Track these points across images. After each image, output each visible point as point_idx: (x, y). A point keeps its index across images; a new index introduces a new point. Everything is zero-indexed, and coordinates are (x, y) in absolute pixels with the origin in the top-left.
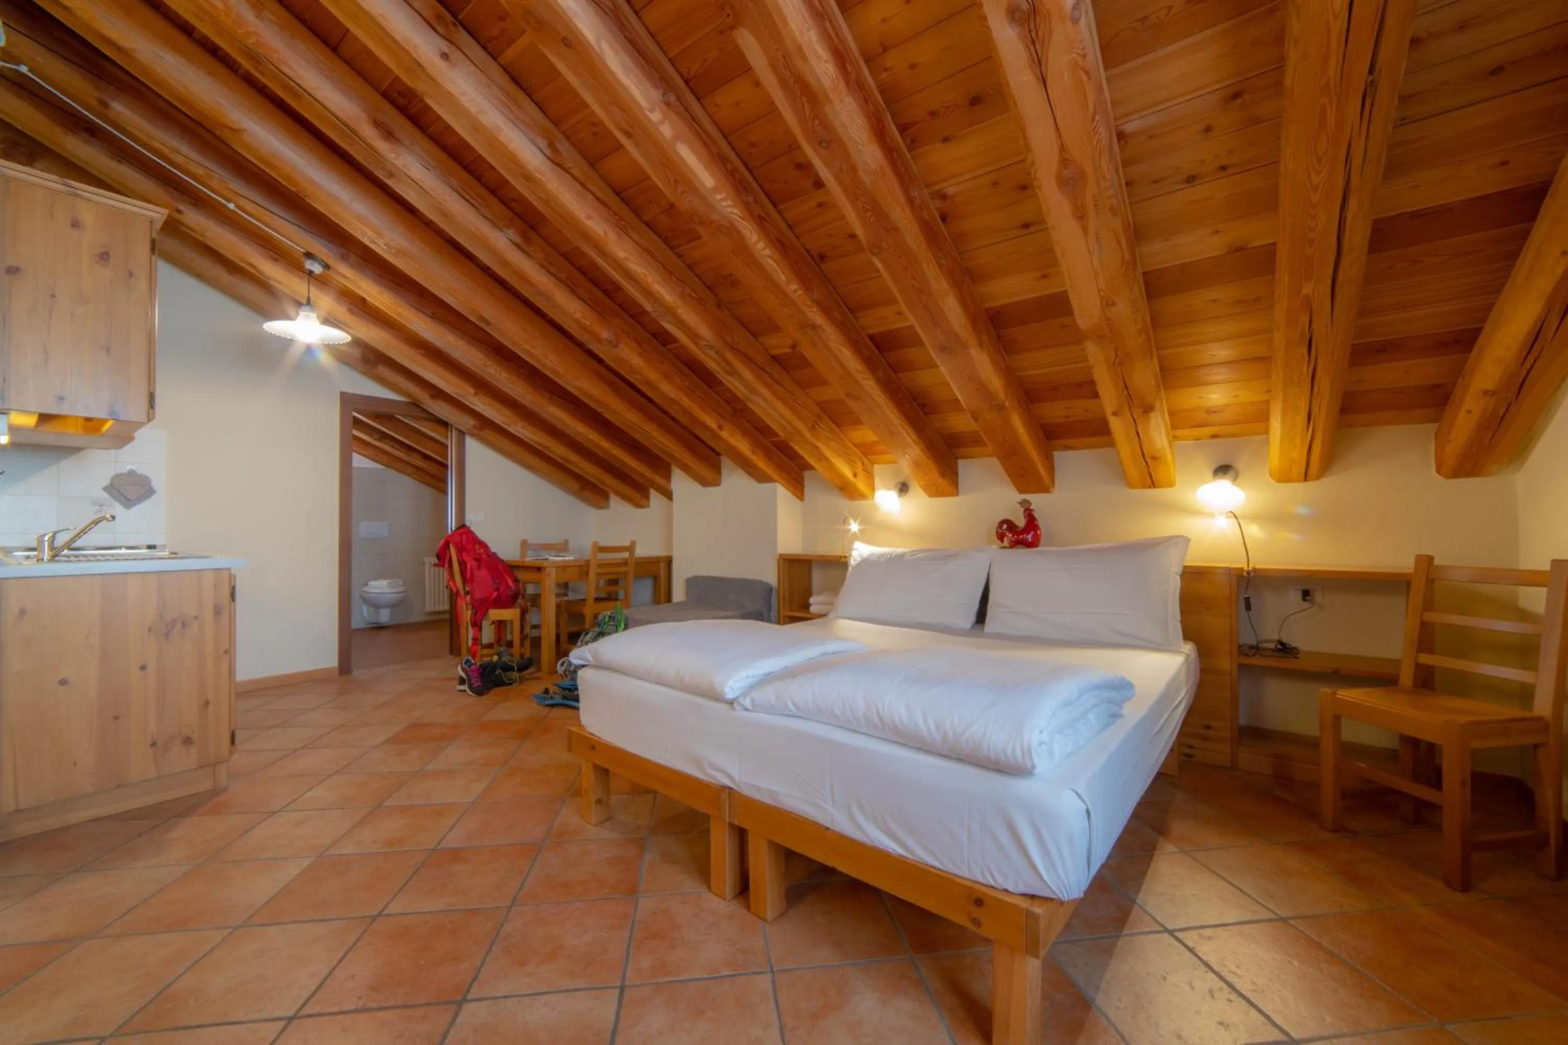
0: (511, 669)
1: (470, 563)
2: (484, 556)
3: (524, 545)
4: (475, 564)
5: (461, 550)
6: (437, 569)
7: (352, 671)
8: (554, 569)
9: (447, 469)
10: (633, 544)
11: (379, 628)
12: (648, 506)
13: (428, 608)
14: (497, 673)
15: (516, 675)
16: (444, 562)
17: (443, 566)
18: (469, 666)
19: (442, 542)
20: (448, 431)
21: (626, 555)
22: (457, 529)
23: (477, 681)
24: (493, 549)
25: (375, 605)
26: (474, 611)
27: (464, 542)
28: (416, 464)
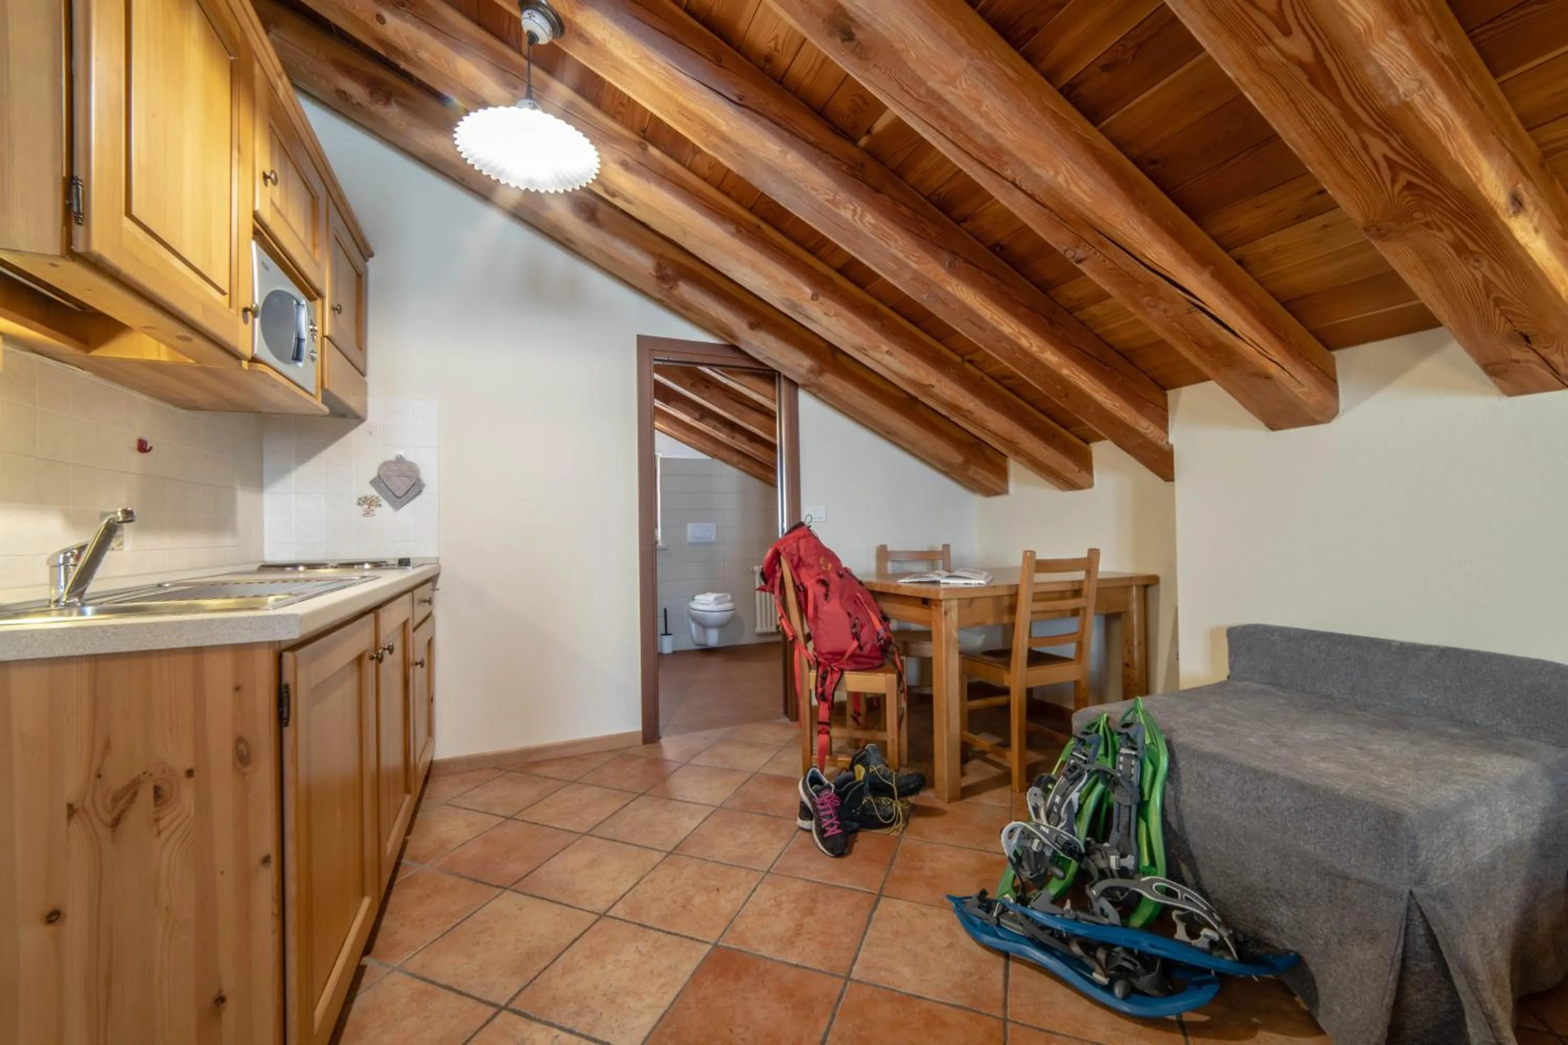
0: (887, 791)
1: (814, 590)
2: (834, 576)
3: (883, 554)
4: (821, 590)
5: (797, 567)
6: (763, 593)
7: (659, 738)
8: (954, 603)
9: (775, 452)
10: (1094, 554)
11: (708, 651)
12: (1091, 485)
13: (758, 629)
14: (864, 801)
15: (898, 806)
16: (773, 586)
17: (773, 592)
18: (818, 792)
19: (769, 552)
20: (774, 388)
21: (1080, 575)
22: (791, 531)
23: (832, 825)
24: (845, 563)
25: (704, 625)
26: (820, 672)
27: (802, 553)
28: (739, 449)
